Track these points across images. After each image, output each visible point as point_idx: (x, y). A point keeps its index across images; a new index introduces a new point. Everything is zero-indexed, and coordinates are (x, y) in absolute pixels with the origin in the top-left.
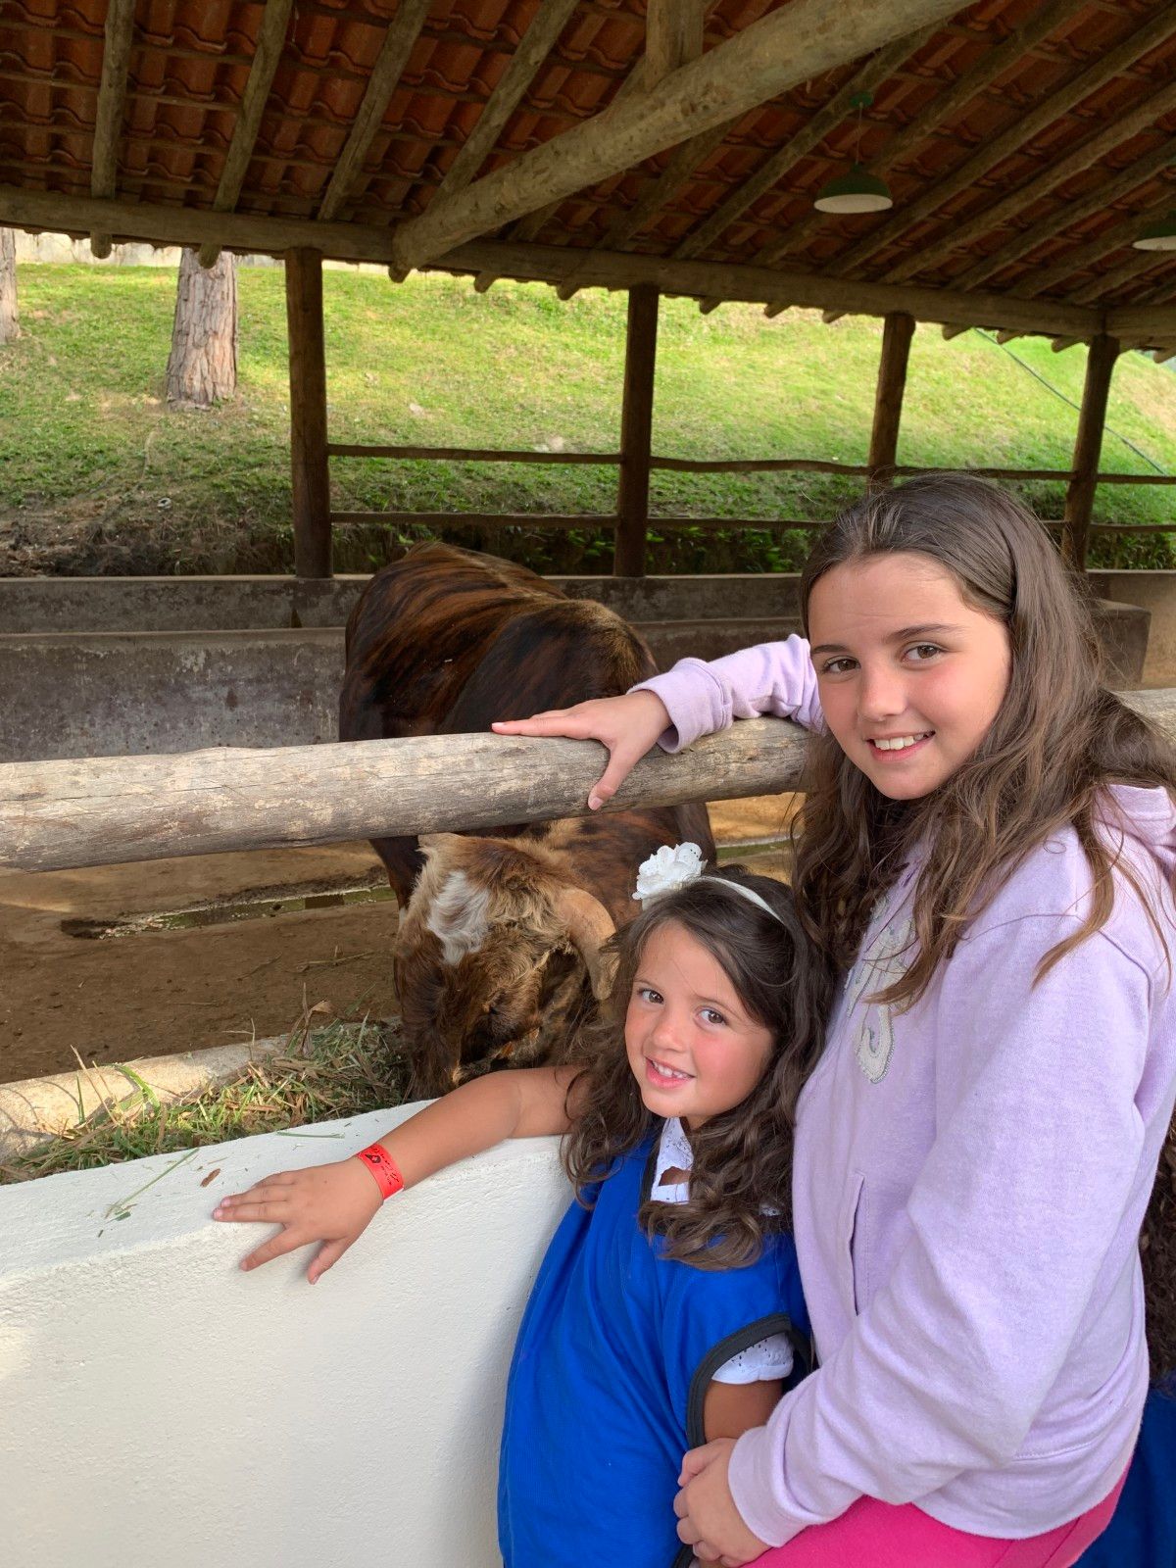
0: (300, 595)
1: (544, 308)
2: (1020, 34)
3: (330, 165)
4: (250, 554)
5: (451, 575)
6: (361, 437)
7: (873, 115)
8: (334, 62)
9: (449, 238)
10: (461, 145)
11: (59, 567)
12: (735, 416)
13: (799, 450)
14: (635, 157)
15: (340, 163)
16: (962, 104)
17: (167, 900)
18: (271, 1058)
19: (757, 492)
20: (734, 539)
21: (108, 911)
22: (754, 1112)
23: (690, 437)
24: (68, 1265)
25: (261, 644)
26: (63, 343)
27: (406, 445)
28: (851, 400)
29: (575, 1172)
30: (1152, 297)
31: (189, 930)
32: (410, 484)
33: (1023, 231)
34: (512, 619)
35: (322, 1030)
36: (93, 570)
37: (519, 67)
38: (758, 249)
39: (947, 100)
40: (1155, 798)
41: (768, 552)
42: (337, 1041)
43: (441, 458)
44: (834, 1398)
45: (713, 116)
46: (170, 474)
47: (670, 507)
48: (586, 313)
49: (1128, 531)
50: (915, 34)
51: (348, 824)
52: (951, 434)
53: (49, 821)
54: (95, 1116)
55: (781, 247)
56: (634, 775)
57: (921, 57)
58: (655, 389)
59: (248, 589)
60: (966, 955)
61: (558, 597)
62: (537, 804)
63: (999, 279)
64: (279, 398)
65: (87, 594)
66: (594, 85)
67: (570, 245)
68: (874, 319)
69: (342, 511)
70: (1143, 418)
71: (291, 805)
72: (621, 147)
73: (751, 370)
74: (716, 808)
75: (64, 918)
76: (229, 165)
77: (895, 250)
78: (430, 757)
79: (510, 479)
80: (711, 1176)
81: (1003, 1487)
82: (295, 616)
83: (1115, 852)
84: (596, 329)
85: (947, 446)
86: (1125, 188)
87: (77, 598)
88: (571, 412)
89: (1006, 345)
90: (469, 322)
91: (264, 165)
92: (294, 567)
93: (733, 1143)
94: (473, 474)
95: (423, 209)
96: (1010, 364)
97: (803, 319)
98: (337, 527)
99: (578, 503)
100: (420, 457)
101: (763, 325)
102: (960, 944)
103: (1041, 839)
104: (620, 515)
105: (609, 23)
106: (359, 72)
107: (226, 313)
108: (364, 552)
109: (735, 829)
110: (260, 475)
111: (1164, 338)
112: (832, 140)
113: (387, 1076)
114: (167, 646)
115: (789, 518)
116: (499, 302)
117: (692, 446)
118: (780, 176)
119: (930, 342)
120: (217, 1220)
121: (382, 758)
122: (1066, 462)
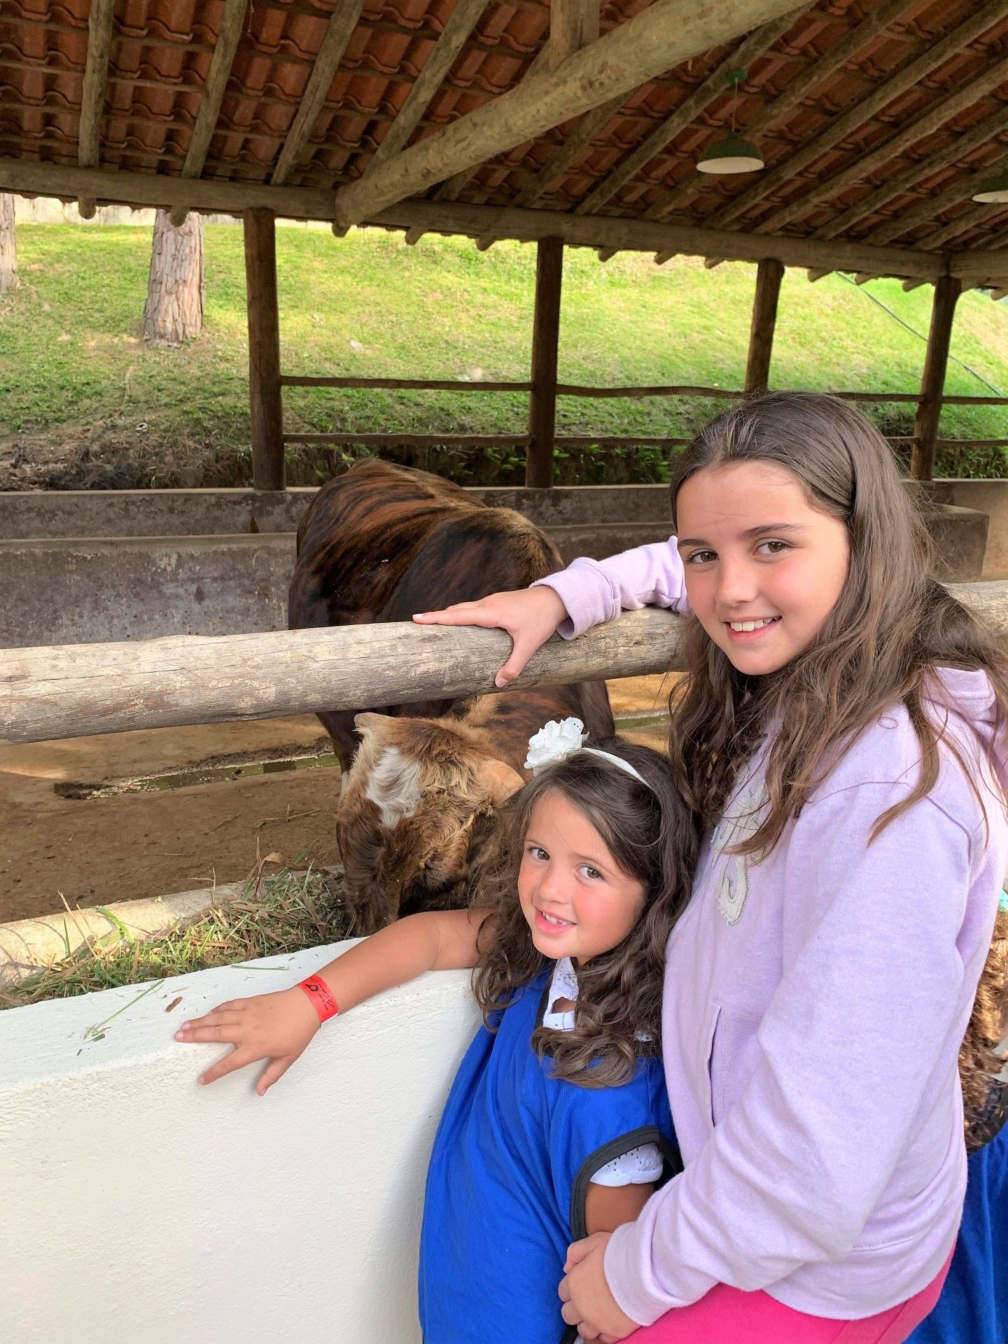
0: (257, 505)
1: (465, 257)
2: (874, 16)
3: (281, 137)
4: (215, 470)
5: (387, 488)
6: (309, 370)
7: (747, 89)
8: (284, 48)
9: (383, 199)
10: (393, 118)
11: (53, 483)
12: (629, 348)
13: (684, 378)
14: (543, 126)
15: (289, 136)
16: (823, 79)
17: (144, 766)
18: (229, 901)
19: (649, 414)
20: (629, 454)
21: (94, 776)
22: (628, 953)
23: (591, 367)
24: (50, 1079)
25: (224, 547)
26: (56, 291)
27: (347, 376)
28: (729, 335)
29: (483, 1001)
30: (989, 243)
31: (163, 792)
32: (351, 409)
33: (876, 187)
34: (439, 525)
35: (273, 877)
36: (81, 484)
37: (441, 52)
38: (649, 205)
39: (810, 76)
40: (975, 680)
41: (658, 465)
42: (286, 886)
43: (378, 387)
44: (694, 1199)
45: (608, 91)
46: (147, 402)
47: (573, 428)
48: (502, 262)
49: (970, 445)
50: (782, 19)
51: (289, 701)
52: (816, 363)
53: (31, 699)
54: (79, 951)
55: (670, 203)
56: (536, 658)
57: (787, 39)
58: (561, 326)
59: (213, 500)
60: (811, 816)
61: (479, 506)
62: (452, 683)
63: (857, 229)
64: (240, 337)
65: (76, 505)
66: (506, 66)
67: (486, 204)
68: (749, 265)
69: (293, 433)
70: (982, 348)
71: (240, 684)
72: (529, 118)
73: (644, 310)
74: (614, 686)
75: (56, 782)
76: (195, 137)
77: (768, 205)
78: (359, 643)
79: (437, 405)
80: (594, 1007)
81: (838, 1275)
82: (253, 523)
83: (939, 727)
84: (510, 276)
85: (812, 374)
86: (966, 149)
87: (67, 508)
88: (489, 347)
89: (863, 286)
90: (402, 270)
91: (226, 137)
92: (252, 481)
93: (611, 979)
94: (405, 401)
95: (361, 174)
96: (867, 300)
97: (686, 265)
98: (289, 446)
99: (495, 425)
100: (360, 386)
101: (653, 270)
102: (806, 806)
103: (877, 716)
104: (530, 434)
105: (519, 12)
106: (306, 58)
107: (193, 264)
108: (312, 468)
109: (630, 703)
110: (224, 402)
111: (999, 279)
112: (711, 112)
113: (329, 917)
114: (144, 549)
115: (676, 436)
116: (427, 253)
117: (593, 375)
118: (668, 142)
119: (798, 284)
120: (179, 1041)
121: (318, 644)
122: (916, 386)
